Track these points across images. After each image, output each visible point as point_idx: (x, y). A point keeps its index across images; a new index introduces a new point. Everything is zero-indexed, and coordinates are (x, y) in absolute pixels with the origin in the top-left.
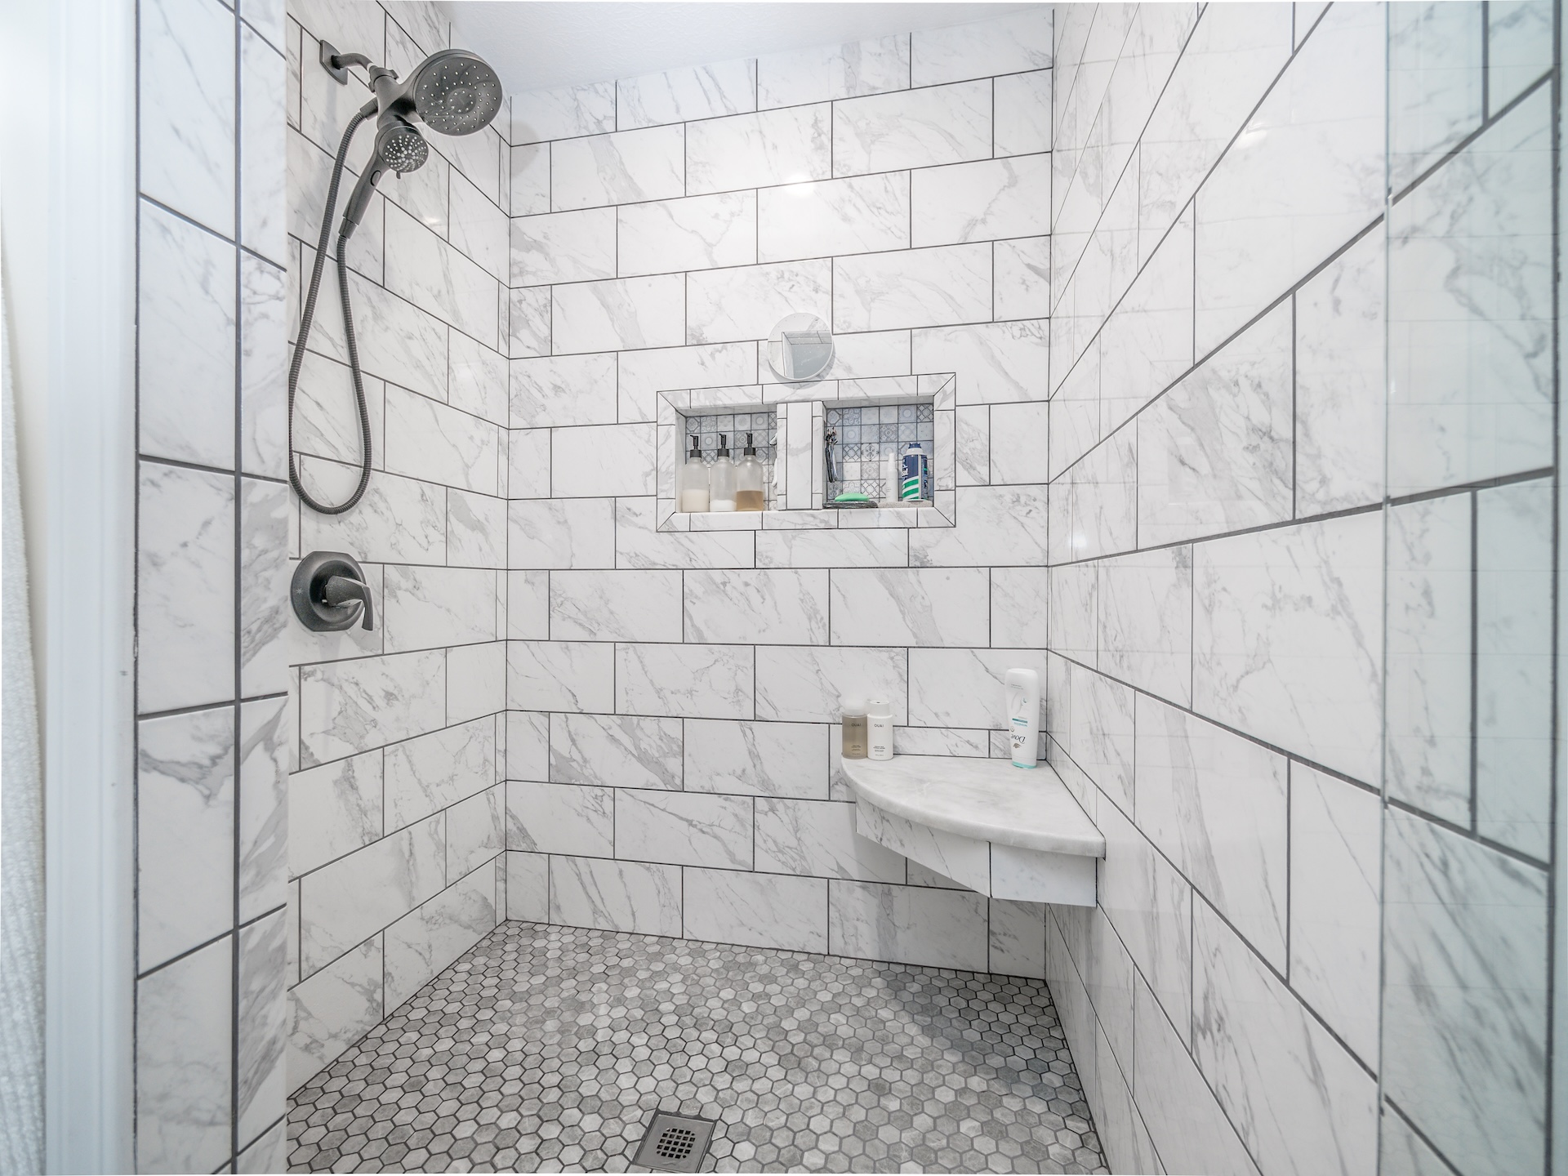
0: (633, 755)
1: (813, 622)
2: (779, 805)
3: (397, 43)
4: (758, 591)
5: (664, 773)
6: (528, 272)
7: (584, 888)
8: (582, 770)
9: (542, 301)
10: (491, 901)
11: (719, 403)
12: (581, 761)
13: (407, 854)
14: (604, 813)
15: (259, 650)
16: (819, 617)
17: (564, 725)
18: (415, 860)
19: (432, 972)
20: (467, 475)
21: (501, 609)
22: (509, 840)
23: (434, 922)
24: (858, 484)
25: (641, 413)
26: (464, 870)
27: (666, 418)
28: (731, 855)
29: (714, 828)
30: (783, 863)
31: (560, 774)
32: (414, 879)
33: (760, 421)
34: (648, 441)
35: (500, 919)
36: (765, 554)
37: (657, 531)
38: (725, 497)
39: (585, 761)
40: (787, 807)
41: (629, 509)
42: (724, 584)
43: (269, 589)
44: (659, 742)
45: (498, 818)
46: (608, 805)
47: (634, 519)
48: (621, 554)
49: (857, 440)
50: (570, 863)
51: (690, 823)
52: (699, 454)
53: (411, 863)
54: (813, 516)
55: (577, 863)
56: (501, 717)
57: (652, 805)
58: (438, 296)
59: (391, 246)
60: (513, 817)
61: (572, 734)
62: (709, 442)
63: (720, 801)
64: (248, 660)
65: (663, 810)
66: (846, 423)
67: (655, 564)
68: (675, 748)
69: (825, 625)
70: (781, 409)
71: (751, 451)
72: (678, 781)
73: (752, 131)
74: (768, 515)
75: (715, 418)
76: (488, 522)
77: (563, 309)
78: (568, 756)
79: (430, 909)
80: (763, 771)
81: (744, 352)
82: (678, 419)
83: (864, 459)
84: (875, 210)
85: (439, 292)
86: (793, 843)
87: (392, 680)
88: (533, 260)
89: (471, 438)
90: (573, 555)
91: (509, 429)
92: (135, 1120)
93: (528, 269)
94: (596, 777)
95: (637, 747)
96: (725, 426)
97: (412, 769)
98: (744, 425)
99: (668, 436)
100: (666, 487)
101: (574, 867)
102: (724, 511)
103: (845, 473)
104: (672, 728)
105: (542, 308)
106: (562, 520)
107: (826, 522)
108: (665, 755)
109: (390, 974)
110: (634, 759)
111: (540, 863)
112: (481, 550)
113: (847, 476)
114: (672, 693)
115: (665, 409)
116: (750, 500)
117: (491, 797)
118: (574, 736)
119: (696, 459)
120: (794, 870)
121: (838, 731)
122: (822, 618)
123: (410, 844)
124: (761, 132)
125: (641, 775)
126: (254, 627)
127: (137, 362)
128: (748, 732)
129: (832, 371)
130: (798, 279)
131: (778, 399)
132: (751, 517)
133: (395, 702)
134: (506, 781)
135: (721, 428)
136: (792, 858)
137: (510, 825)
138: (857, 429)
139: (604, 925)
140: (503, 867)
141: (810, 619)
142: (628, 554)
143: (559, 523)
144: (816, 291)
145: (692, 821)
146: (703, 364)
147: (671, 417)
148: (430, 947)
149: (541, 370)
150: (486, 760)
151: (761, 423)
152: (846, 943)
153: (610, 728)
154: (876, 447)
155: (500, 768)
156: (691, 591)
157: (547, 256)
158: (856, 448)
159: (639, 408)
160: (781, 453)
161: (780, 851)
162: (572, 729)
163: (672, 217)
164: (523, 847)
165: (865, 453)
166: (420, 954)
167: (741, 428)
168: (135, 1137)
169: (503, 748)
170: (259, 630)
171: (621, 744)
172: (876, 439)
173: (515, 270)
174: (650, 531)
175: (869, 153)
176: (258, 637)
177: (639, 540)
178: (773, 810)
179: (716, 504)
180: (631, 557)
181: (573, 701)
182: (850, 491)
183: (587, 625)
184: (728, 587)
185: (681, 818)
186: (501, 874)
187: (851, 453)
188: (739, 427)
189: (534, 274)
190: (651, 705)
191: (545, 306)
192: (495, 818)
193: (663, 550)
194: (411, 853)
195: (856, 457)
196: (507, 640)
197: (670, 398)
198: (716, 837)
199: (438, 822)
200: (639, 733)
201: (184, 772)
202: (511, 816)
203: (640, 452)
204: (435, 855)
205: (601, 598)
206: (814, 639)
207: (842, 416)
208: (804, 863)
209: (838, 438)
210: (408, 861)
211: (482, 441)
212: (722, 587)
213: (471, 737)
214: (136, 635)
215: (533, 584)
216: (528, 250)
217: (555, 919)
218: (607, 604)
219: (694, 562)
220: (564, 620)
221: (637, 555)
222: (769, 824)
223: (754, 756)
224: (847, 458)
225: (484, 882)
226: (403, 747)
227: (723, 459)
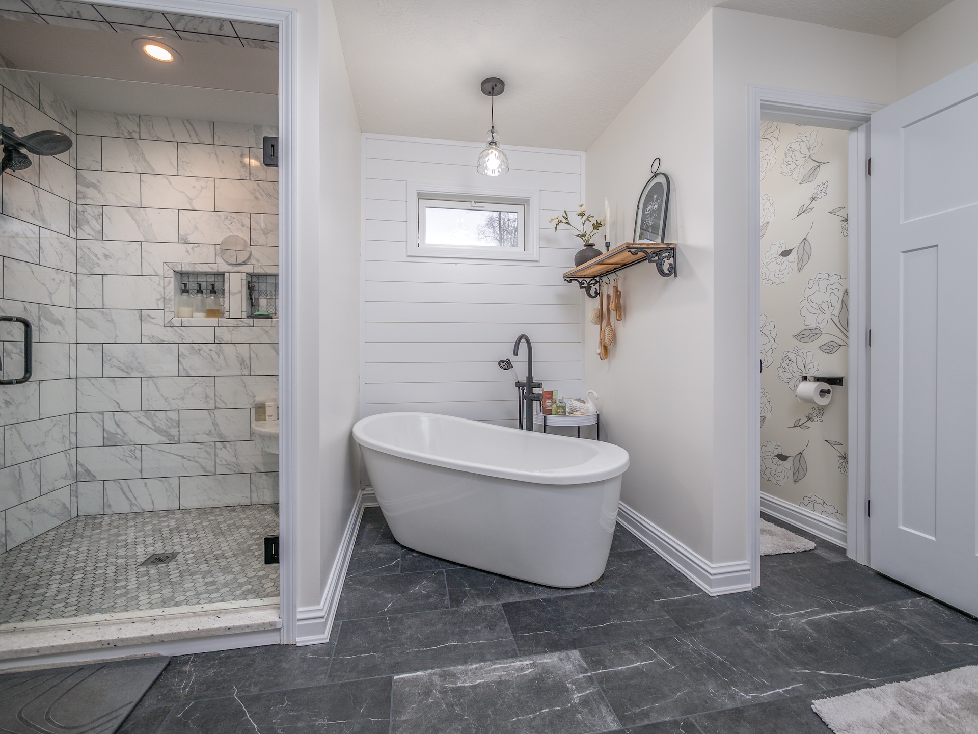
0: (152, 429)
1: (243, 366)
2: (228, 445)
3: (9, 100)
4: (216, 353)
5: (169, 436)
6: (88, 198)
7: (124, 494)
8: (123, 438)
9: (97, 213)
10: (68, 505)
11: (196, 270)
12: (122, 434)
13: (18, 477)
14: (136, 457)
16: (245, 364)
17: (112, 418)
18: (23, 480)
19: (33, 534)
20: (51, 298)
21: (73, 363)
22: (79, 476)
23: (34, 510)
24: (266, 308)
25: (155, 271)
26: (51, 489)
27: (168, 275)
28: (204, 469)
29: (195, 458)
30: (230, 469)
31: (109, 441)
32: (22, 489)
33: (219, 278)
34: (159, 285)
35: (74, 514)
36: (219, 337)
37: (164, 326)
38: (201, 312)
39: (125, 434)
40: (231, 445)
41: (149, 316)
42: (199, 350)
44: (166, 422)
45: (72, 465)
46: (138, 453)
47: (152, 320)
48: (144, 336)
49: (265, 289)
50: (117, 483)
51: (183, 457)
52: (188, 291)
53: (20, 481)
54: (242, 321)
55: (121, 483)
56: (73, 416)
57: (163, 451)
58: (33, 214)
59: (6, 194)
60: (81, 465)
61: (117, 421)
62: (192, 285)
63: (199, 446)
65: (169, 453)
66: (260, 281)
67: (163, 341)
68: (175, 424)
69: (248, 367)
70: (227, 275)
71: (213, 291)
72: (176, 439)
73: (212, 153)
74: (220, 320)
75: (196, 275)
76: (64, 320)
77: (109, 218)
78: (115, 432)
79: (32, 504)
80: (219, 430)
81: (208, 249)
82: (175, 275)
83: (268, 297)
84: (269, 197)
85: (34, 211)
86: (234, 460)
87: (8, 395)
88: (90, 192)
89: (54, 280)
90: (117, 336)
91: (77, 274)
93: (88, 196)
94: (131, 441)
95: (154, 425)
96: (202, 280)
97: (20, 437)
98: (211, 280)
99: (169, 283)
100: (169, 306)
101: (119, 485)
102: (200, 318)
103: (260, 303)
104: (174, 415)
105: (97, 216)
106: (110, 319)
107: (248, 324)
108: (170, 428)
109: (9, 531)
110: (152, 431)
111: (99, 486)
112: (60, 334)
113: (261, 304)
114: (173, 399)
115: (168, 270)
116: (211, 313)
117: (68, 455)
118: (118, 423)
119: (185, 294)
120: (235, 471)
121: (253, 411)
122: (247, 364)
123: (20, 472)
124: (216, 154)
125: (156, 438)
128: (212, 414)
129: (250, 261)
130: (235, 220)
131: (225, 270)
132: (213, 321)
133: (10, 405)
134: (77, 447)
135: (199, 280)
136: (234, 466)
137: (80, 469)
138: (265, 284)
139: (136, 509)
140: (75, 489)
141: (241, 365)
142: (148, 336)
143: (108, 321)
144: (243, 226)
145: (184, 456)
146: (188, 252)
147: (172, 274)
148: (32, 522)
149: (97, 247)
150: (64, 437)
151: (220, 279)
152: (259, 499)
153: (139, 417)
154: (274, 292)
155: (73, 440)
156: (182, 353)
157: (99, 191)
158: (265, 293)
159: (154, 269)
160: (227, 294)
161: (228, 464)
162: (117, 419)
163: (171, 184)
164: (88, 479)
165: (269, 295)
166: (26, 525)
167: (209, 281)
169: (75, 431)
171: (145, 424)
172: (273, 289)
173: (80, 195)
174: (161, 326)
175: (266, 173)
177: (154, 329)
178: (224, 447)
179: (196, 314)
180: (150, 338)
181: (117, 406)
182: (263, 311)
183: (125, 370)
184: (201, 352)
185: (178, 455)
186: (74, 493)
187: (263, 294)
188: (209, 280)
189: (92, 199)
190: (162, 405)
191: (99, 215)
192: (70, 466)
193: (167, 335)
194: (20, 477)
195: (265, 297)
196: (76, 378)
197: (170, 266)
198: (197, 462)
199: (35, 464)
200: (155, 419)
202: (80, 465)
203: (155, 289)
204: (34, 479)
205: (133, 357)
206: (243, 373)
207: (258, 279)
208: (239, 468)
209: (256, 288)
210: (19, 480)
211: (60, 281)
212: (198, 351)
213: (55, 425)
215: (93, 350)
216: (88, 187)
217: (108, 511)
218: (136, 359)
219: (184, 340)
220: (112, 367)
221: (153, 337)
222: (222, 453)
223: (215, 424)
224: (261, 296)
225: (64, 496)
226: (15, 427)
227: (199, 295)
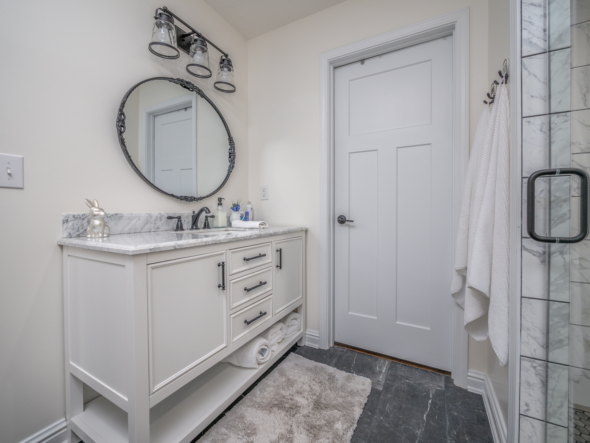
15: (557, 225)
43: (562, 208)
64: (554, 228)
92: (521, 329)
126: (556, 219)
127: (522, 156)
168: (521, 333)
170: (558, 219)
176: (557, 221)
201: (535, 253)
214: (522, 219)
